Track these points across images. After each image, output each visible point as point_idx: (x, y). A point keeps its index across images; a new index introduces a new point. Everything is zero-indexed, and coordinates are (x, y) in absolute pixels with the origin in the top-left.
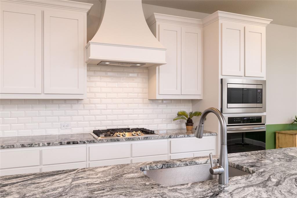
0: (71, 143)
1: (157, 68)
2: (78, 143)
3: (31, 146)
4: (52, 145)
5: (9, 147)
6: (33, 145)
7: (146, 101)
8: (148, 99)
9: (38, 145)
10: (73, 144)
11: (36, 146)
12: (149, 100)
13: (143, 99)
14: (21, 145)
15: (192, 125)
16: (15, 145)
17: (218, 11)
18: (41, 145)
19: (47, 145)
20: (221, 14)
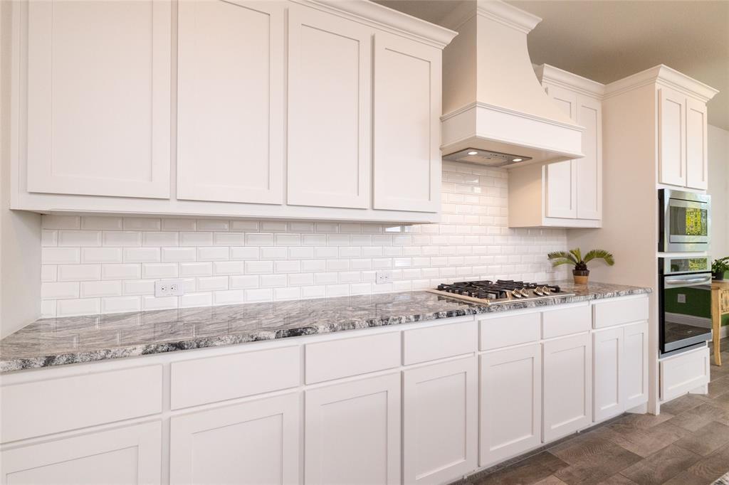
0: (454, 314)
1: (544, 167)
2: (464, 314)
3: (386, 324)
4: (423, 320)
5: (346, 328)
6: (389, 322)
7: (506, 230)
8: (507, 228)
9: (398, 321)
10: (458, 315)
11: (395, 323)
12: (510, 228)
13: (501, 226)
14: (367, 322)
15: (587, 275)
16: (357, 323)
17: (663, 65)
18: (403, 320)
19: (414, 320)
20: (664, 72)
